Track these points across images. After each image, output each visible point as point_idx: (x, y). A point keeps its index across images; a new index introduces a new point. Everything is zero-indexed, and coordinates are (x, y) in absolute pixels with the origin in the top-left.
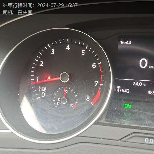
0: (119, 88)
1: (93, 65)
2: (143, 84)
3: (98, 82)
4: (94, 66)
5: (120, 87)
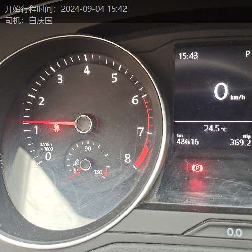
2: (222, 128)
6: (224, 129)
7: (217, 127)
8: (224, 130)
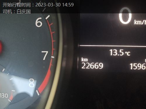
0: (85, 62)
1: (37, 22)
2: (126, 52)
3: (47, 52)
4: (39, 24)
5: (86, 60)
6: (128, 53)
7: (122, 51)
8: (128, 55)
